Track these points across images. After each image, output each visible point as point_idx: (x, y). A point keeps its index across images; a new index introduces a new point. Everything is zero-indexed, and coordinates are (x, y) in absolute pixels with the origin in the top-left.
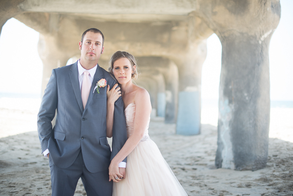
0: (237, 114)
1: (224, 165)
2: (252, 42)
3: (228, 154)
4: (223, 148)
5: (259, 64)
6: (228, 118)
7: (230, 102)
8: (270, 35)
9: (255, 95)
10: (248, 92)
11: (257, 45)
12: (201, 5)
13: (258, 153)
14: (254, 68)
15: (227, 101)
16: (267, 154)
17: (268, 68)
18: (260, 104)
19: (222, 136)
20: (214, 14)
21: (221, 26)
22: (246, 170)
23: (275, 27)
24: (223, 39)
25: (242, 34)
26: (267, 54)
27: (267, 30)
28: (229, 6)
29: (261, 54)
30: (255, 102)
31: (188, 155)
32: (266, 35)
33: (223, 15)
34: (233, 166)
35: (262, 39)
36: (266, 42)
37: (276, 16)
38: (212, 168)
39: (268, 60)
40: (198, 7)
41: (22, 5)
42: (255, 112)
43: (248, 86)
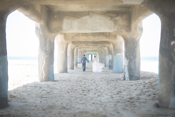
0: (129, 63)
1: (126, 79)
2: (134, 40)
3: (127, 76)
4: (126, 74)
5: (136, 47)
6: (127, 64)
7: (127, 59)
8: (140, 38)
9: (135, 57)
10: (133, 56)
11: (135, 41)
12: (117, 29)
13: (136, 75)
14: (134, 48)
15: (126, 59)
16: (140, 75)
17: (139, 48)
18: (137, 59)
19: (125, 70)
20: (121, 32)
21: (124, 35)
22: (133, 80)
23: (141, 35)
24: (125, 39)
25: (130, 38)
26: (139, 44)
27: (138, 36)
28: (126, 29)
29: (137, 44)
30: (135, 59)
31: (116, 78)
32: (138, 38)
33: (124, 32)
34: (129, 79)
35: (137, 39)
36: (138, 40)
37: (141, 32)
38: (123, 80)
39: (139, 46)
40: (116, 30)
41: (62, 31)
42: (135, 62)
43: (133, 54)
